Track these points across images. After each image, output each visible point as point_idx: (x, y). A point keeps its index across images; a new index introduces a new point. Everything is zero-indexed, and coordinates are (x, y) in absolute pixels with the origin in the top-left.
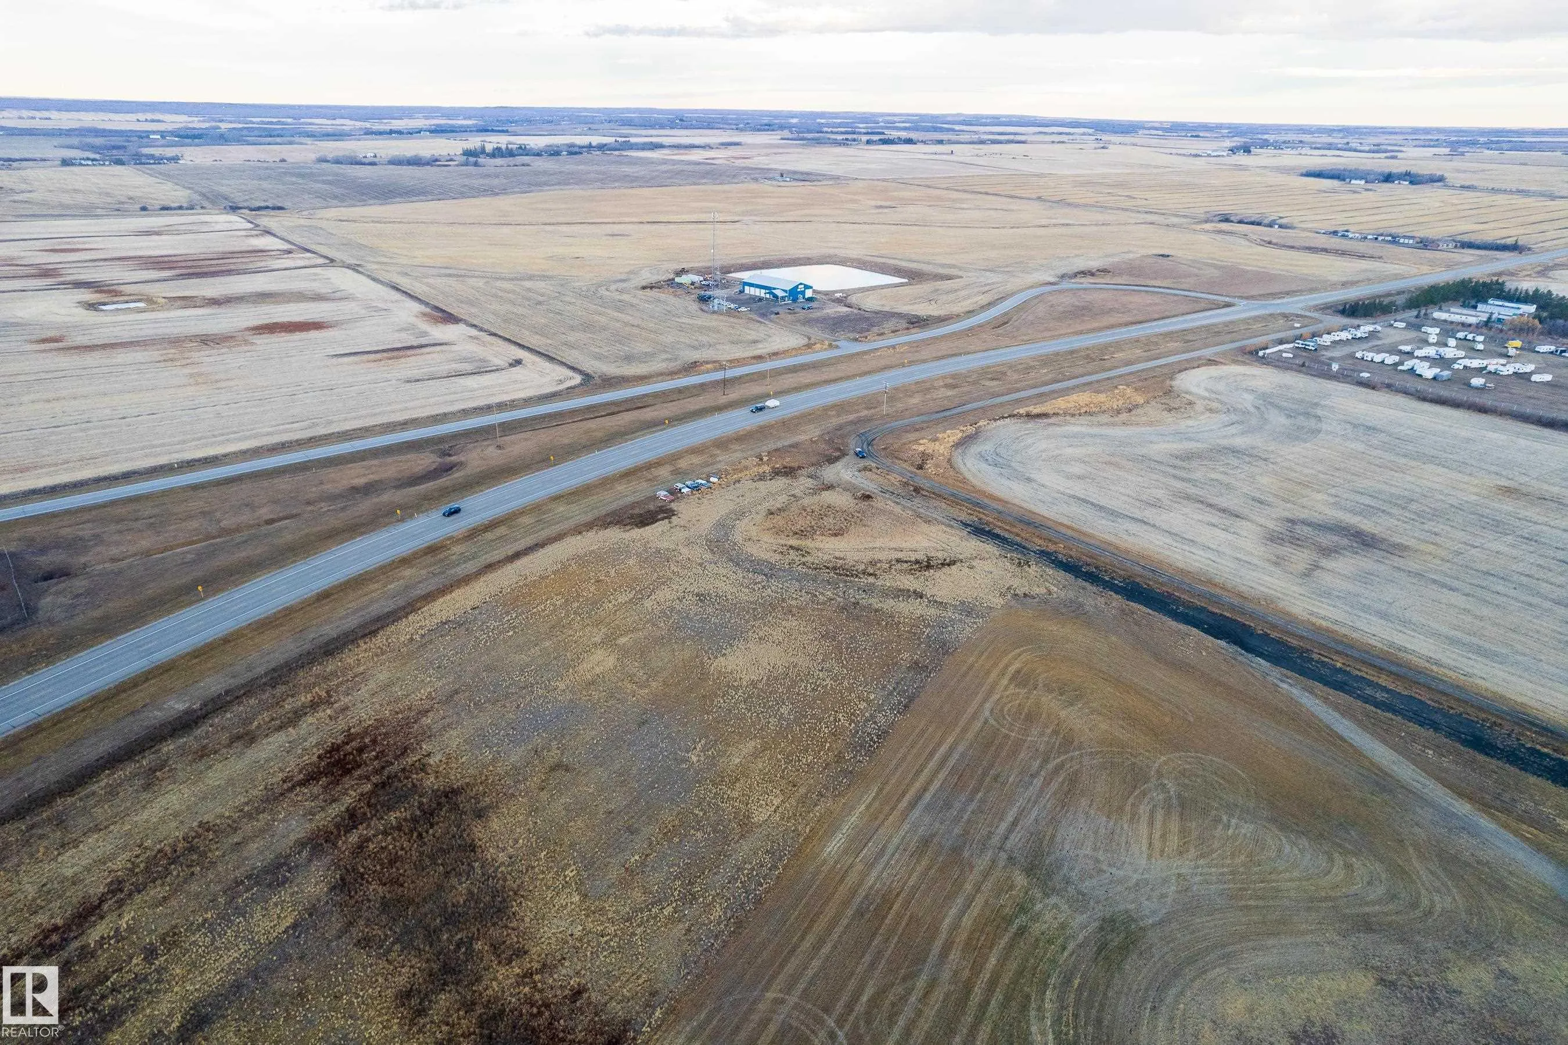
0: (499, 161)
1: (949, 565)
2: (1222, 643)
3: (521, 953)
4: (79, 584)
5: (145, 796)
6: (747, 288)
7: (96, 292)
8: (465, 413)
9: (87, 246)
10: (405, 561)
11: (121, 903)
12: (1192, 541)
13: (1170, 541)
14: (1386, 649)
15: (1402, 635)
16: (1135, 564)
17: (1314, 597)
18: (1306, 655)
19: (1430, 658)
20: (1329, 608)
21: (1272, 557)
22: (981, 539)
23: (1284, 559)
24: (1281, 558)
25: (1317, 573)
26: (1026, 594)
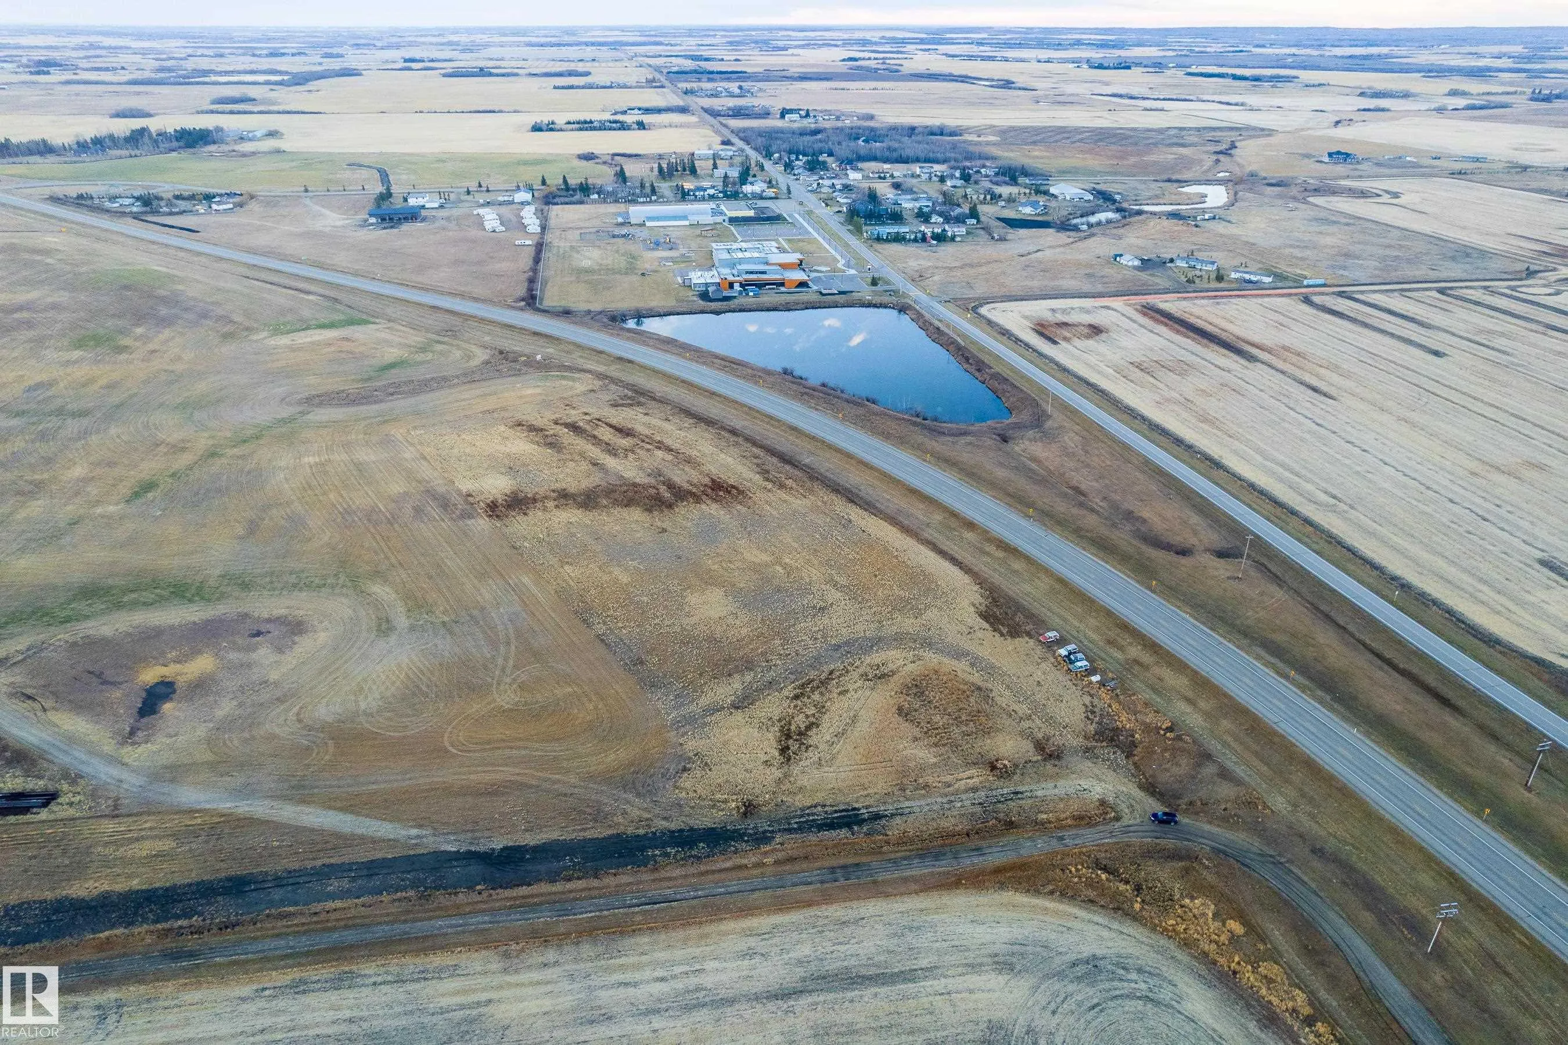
1: (783, 751)
2: (497, 846)
12: (688, 1008)
13: (708, 981)
14: (354, 968)
15: (347, 1014)
16: (678, 897)
17: (475, 1012)
18: (422, 889)
19: (304, 992)
20: (444, 1002)
22: (828, 809)
26: (686, 769)
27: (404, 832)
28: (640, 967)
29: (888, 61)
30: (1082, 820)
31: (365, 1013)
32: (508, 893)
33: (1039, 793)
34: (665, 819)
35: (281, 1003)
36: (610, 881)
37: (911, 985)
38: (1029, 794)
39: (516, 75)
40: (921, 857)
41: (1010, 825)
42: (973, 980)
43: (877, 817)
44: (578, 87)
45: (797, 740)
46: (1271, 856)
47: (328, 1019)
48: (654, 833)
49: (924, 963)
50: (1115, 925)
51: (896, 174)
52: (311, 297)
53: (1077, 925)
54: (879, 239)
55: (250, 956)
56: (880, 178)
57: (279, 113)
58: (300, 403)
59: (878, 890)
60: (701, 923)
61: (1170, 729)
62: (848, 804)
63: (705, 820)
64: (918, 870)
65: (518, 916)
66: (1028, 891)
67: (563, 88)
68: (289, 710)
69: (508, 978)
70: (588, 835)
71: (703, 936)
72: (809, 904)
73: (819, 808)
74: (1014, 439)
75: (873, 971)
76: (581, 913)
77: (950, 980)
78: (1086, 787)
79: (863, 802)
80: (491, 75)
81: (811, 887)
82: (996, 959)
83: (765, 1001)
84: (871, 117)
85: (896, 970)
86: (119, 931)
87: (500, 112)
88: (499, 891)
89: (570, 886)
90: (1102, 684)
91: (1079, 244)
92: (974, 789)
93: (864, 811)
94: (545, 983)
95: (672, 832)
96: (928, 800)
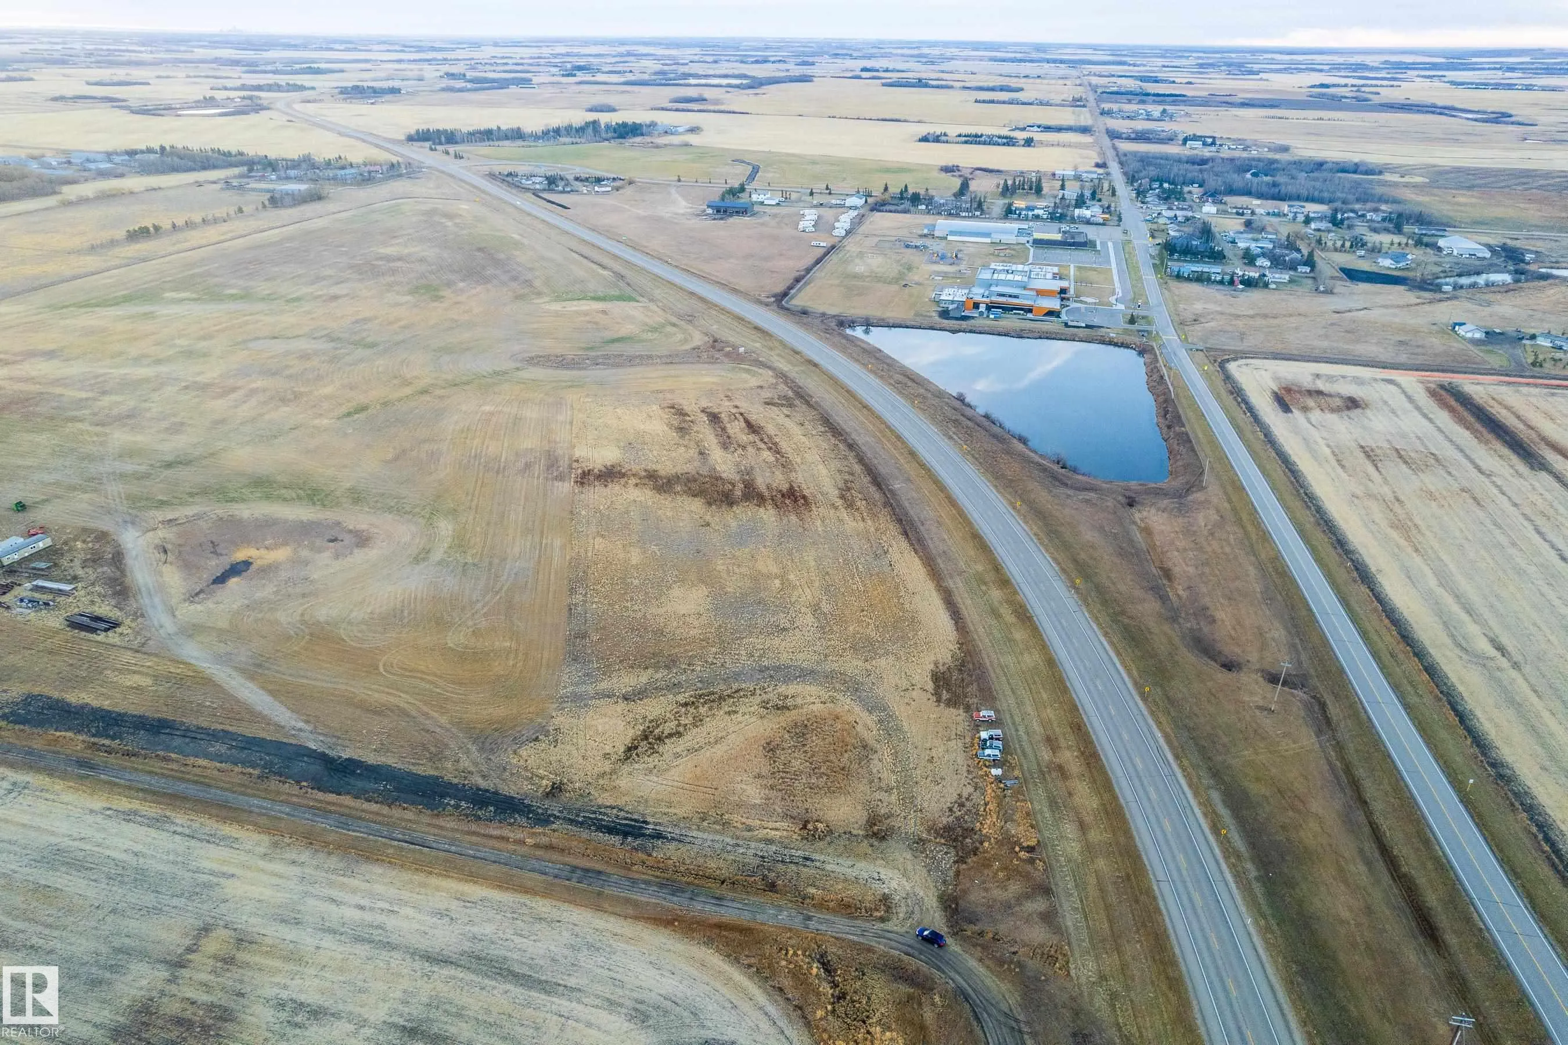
1: (629, 749)
2: (345, 755)
12: (358, 939)
13: (391, 922)
15: (138, 848)
16: (434, 845)
17: (215, 880)
18: (267, 771)
20: (204, 864)
21: (242, 956)
22: (622, 814)
23: (224, 961)
24: (229, 961)
25: (188, 942)
26: (537, 739)
27: (293, 723)
28: (354, 891)
29: (1363, 89)
30: (848, 908)
31: (149, 852)
32: (320, 795)
33: (829, 867)
34: (484, 777)
35: (109, 824)
36: (396, 812)
37: (543, 996)
38: (818, 864)
39: (951, 87)
40: (661, 886)
41: (772, 887)
42: (603, 1017)
43: (659, 836)
44: (999, 102)
45: (650, 743)
46: (1016, 1020)
47: (125, 847)
48: (464, 785)
49: (572, 982)
50: (782, 1023)
51: (1258, 211)
52: (605, 273)
53: (745, 1006)
54: (1179, 277)
56: (1238, 214)
57: (714, 112)
58: (522, 360)
59: (597, 902)
60: (431, 873)
61: (1031, 849)
62: (643, 815)
63: (510, 789)
64: (648, 897)
65: (310, 817)
66: (729, 956)
67: (984, 102)
68: (302, 604)
69: (261, 864)
70: (415, 769)
71: (424, 885)
73: (615, 811)
74: (1143, 504)
75: (525, 970)
76: (354, 831)
77: (580, 1007)
78: (882, 877)
79: (655, 817)
80: (926, 86)
81: (544, 877)
82: (638, 1006)
83: (417, 958)
84: (1285, 149)
85: (544, 978)
86: (69, 734)
87: (905, 121)
88: (315, 791)
89: (366, 806)
90: (999, 779)
91: (1427, 307)
92: (769, 841)
93: (651, 826)
94: (281, 877)
95: (479, 789)
96: (717, 837)
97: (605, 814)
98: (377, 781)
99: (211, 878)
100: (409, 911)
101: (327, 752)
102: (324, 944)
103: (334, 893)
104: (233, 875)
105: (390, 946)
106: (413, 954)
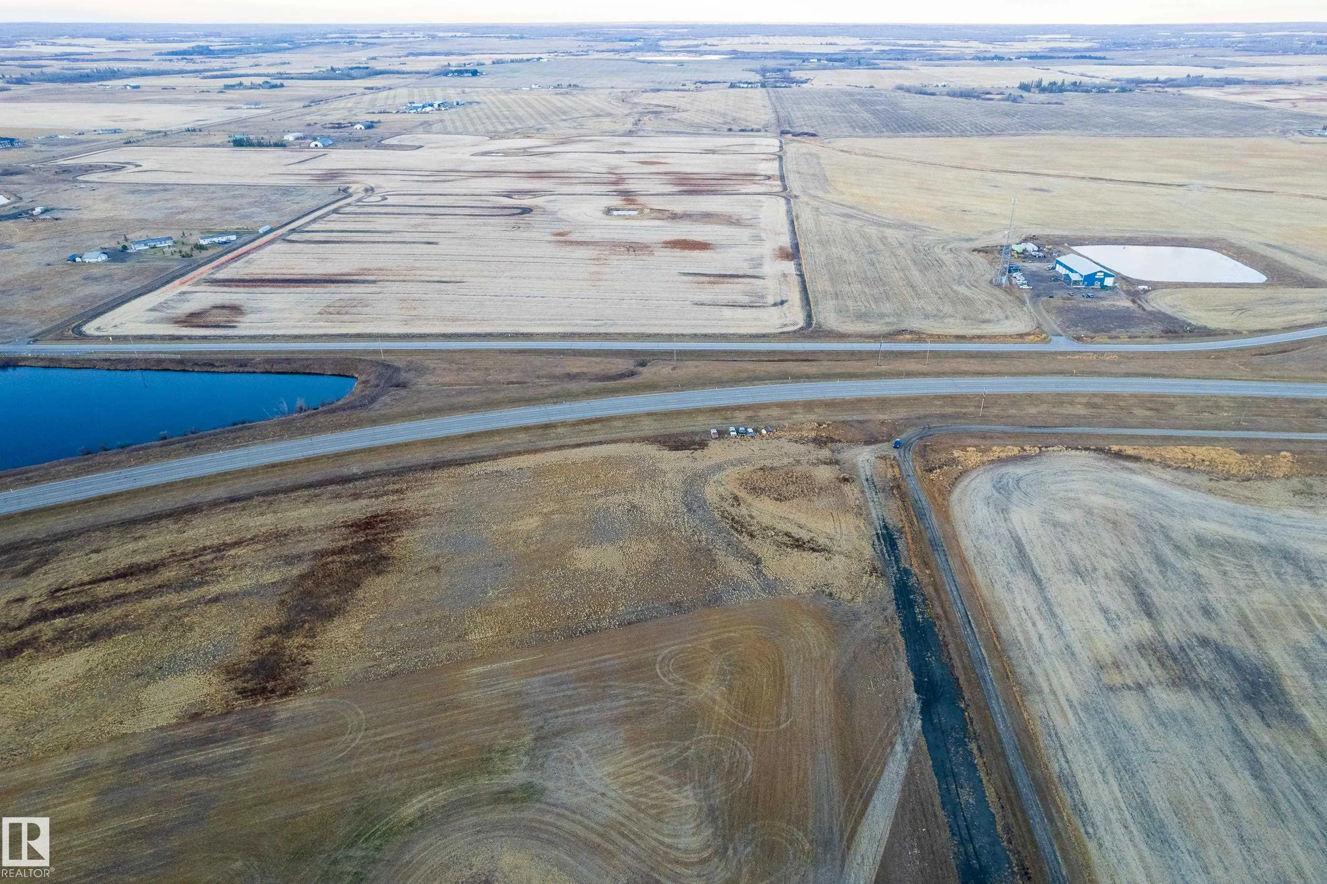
0: (1043, 97)
1: (815, 551)
2: (913, 696)
3: (314, 637)
4: (403, 392)
5: (301, 505)
6: (1058, 265)
7: (625, 200)
8: (695, 337)
9: (663, 161)
10: (526, 429)
11: (248, 545)
12: (1054, 615)
13: (1032, 607)
14: (1055, 776)
15: (1098, 776)
16: (962, 611)
17: (1078, 707)
18: (967, 740)
19: (1084, 805)
20: (1074, 723)
21: (1109, 660)
22: (877, 542)
23: (1118, 667)
24: (1116, 665)
25: (1126, 693)
26: (831, 594)
28: (1025, 632)
30: (894, 466)
31: (1095, 765)
32: (965, 691)
35: (1098, 818)
45: (805, 543)
46: (924, 428)
47: (1105, 786)
55: (1056, 847)
61: (820, 425)
62: (872, 536)
63: (887, 593)
65: (987, 686)
69: (1046, 690)
70: (902, 647)
71: (995, 605)
72: (964, 562)
74: (406, 383)
75: (1014, 549)
76: (981, 655)
77: (1016, 527)
78: (865, 459)
79: (871, 530)
90: (769, 432)
92: (863, 492)
93: (880, 532)
94: (1047, 675)
95: (898, 608)
96: (872, 508)
97: (882, 550)
98: (928, 664)
99: (1079, 711)
100: (1019, 603)
101: (918, 711)
102: (1069, 628)
103: (1035, 640)
104: (1067, 700)
105: (1046, 600)
106: (1043, 589)
